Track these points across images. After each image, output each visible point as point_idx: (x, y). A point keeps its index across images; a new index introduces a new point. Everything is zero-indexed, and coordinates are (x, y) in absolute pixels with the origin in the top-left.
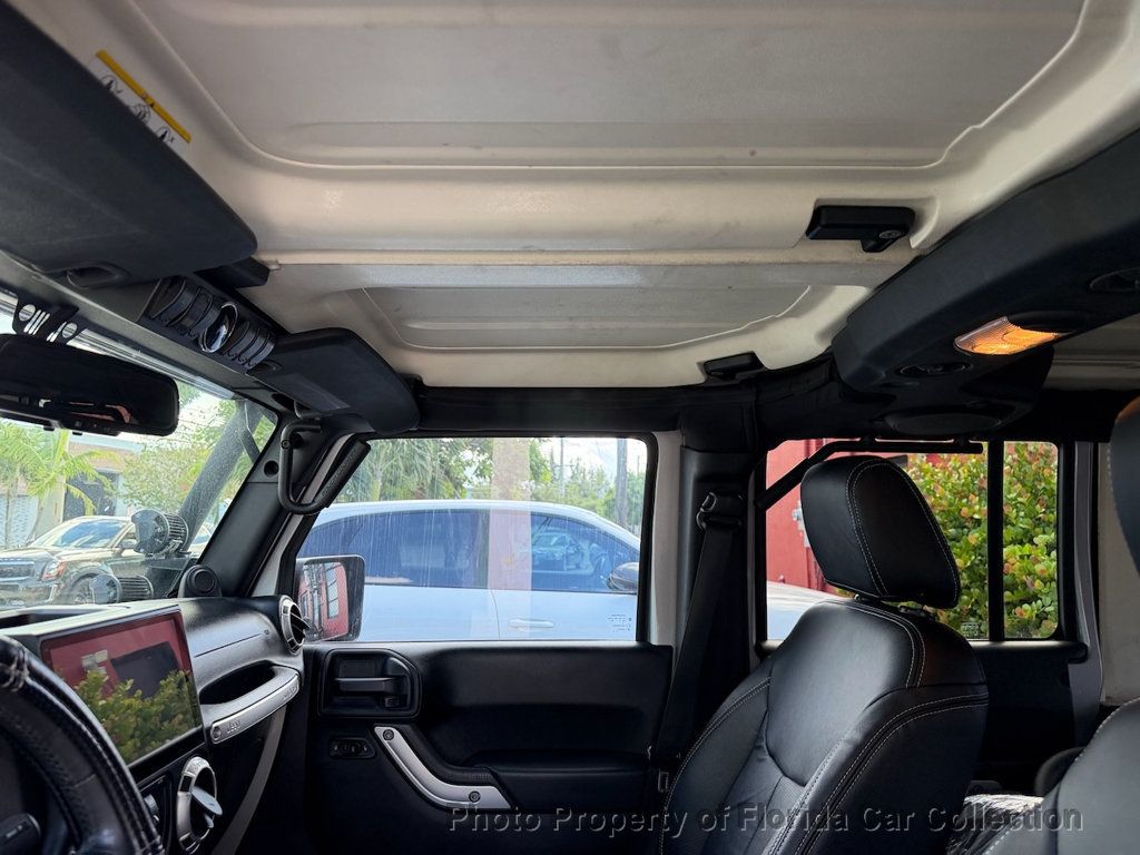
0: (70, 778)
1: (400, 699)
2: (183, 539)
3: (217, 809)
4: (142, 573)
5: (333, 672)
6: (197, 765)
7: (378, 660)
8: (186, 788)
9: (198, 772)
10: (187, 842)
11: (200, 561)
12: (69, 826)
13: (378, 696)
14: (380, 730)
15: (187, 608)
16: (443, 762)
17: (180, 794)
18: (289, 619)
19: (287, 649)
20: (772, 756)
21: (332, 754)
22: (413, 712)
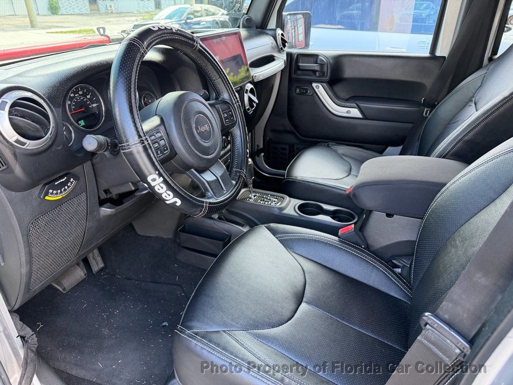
0: (214, 79)
1: (323, 74)
2: (240, 4)
3: (257, 101)
4: (227, 18)
5: (297, 61)
6: (249, 86)
7: (314, 57)
8: (247, 93)
9: (250, 88)
10: (249, 109)
11: (247, 14)
12: (216, 95)
13: (314, 71)
14: (314, 85)
15: (243, 32)
16: (337, 98)
17: (245, 94)
18: (280, 38)
19: (280, 50)
20: (475, 104)
21: (297, 93)
22: (327, 78)
